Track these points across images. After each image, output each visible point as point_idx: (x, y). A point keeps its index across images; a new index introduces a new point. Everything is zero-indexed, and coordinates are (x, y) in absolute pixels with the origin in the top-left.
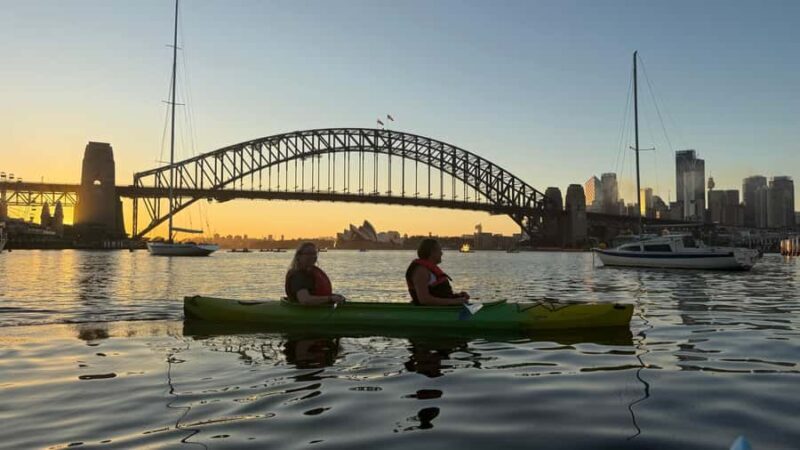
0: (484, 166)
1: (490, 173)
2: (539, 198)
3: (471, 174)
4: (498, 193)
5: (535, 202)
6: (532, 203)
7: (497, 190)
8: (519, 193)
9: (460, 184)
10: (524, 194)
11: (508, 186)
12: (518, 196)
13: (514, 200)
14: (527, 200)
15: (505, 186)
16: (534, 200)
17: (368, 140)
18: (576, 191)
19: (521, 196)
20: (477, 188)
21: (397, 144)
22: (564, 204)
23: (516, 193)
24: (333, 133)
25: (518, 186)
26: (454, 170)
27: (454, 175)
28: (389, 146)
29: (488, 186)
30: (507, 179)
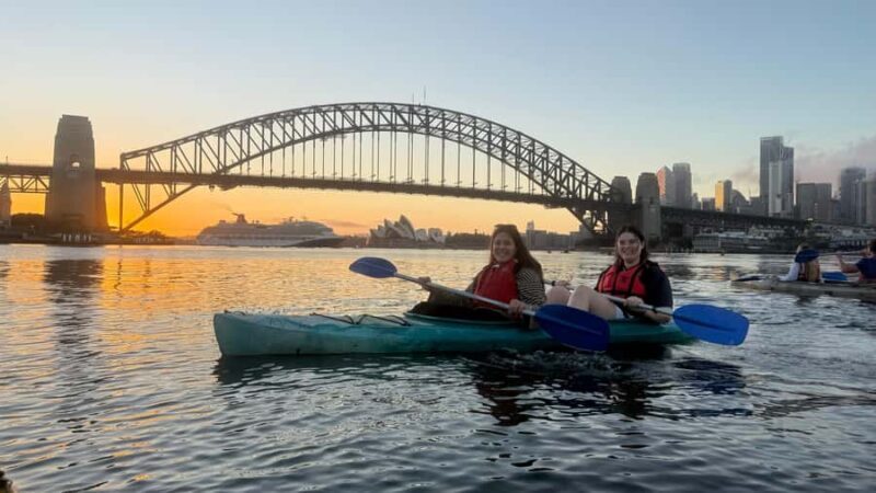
0: (540, 150)
1: (547, 159)
2: (604, 189)
3: (524, 159)
4: (556, 183)
5: (600, 194)
6: (596, 194)
7: (554, 179)
8: (581, 182)
10: (586, 184)
11: (568, 175)
12: (580, 186)
13: (575, 191)
14: (589, 190)
15: (564, 174)
16: (599, 192)
17: (403, 119)
18: (648, 181)
19: (584, 187)
20: (530, 176)
21: (435, 123)
22: (634, 197)
23: (577, 183)
24: (359, 109)
25: (580, 174)
26: (503, 155)
27: (503, 160)
28: (426, 125)
29: (544, 173)
30: (567, 166)
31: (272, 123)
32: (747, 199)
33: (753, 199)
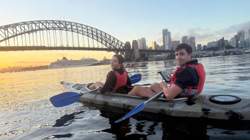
0: (104, 35)
1: (106, 37)
2: (123, 45)
3: (99, 37)
4: (110, 44)
5: (122, 47)
6: (121, 47)
7: (109, 43)
8: (117, 44)
9: (95, 41)
10: (118, 44)
11: (113, 42)
12: (116, 45)
13: (115, 46)
14: (119, 46)
15: (111, 42)
16: (122, 46)
17: (57, 26)
18: (135, 42)
19: (118, 45)
20: (102, 43)
21: (69, 26)
22: (132, 47)
23: (116, 44)
25: (116, 41)
26: (92, 36)
27: (93, 38)
28: (66, 28)
29: (106, 42)
30: (112, 39)
31: (8, 29)
32: (160, 46)
33: (162, 46)
